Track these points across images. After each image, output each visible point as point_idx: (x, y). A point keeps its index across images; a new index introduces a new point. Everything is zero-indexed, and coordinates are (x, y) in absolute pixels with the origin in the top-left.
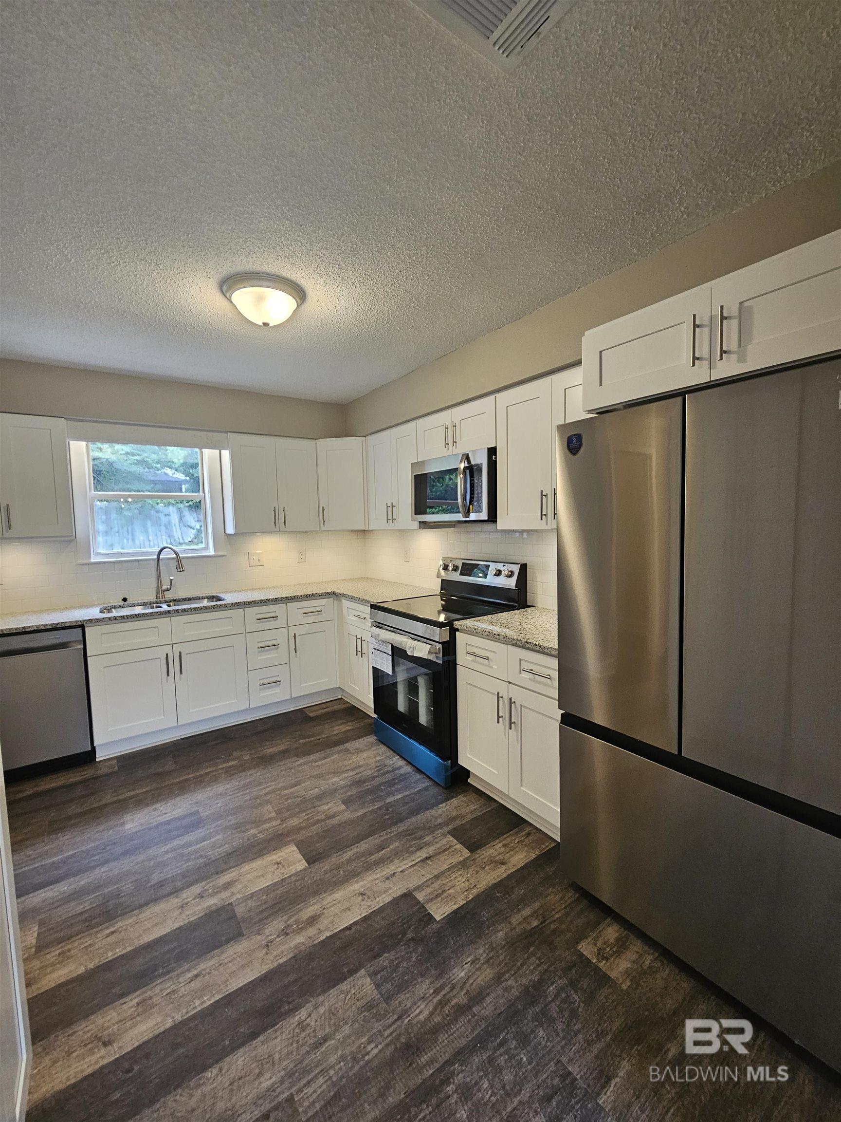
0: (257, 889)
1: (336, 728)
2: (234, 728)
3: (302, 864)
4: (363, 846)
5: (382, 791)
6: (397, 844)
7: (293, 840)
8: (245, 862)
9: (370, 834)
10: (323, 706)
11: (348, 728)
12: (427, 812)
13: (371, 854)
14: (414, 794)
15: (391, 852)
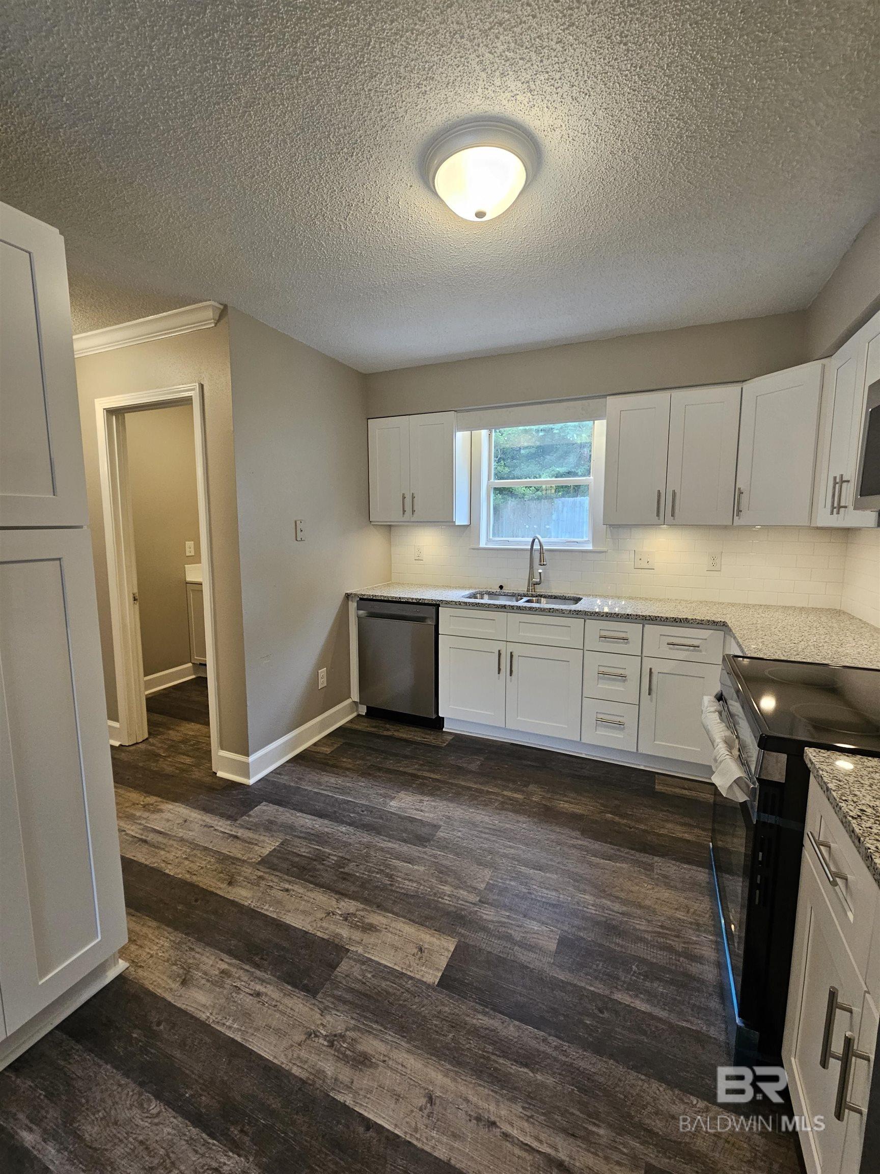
0: (377, 959)
1: (669, 825)
2: (563, 757)
3: (432, 976)
4: (510, 1029)
5: (628, 971)
6: (550, 1081)
7: (463, 935)
8: (404, 917)
9: (538, 1023)
10: (691, 784)
11: (687, 836)
12: (655, 1085)
13: (505, 1056)
14: (671, 1026)
15: (529, 1083)
